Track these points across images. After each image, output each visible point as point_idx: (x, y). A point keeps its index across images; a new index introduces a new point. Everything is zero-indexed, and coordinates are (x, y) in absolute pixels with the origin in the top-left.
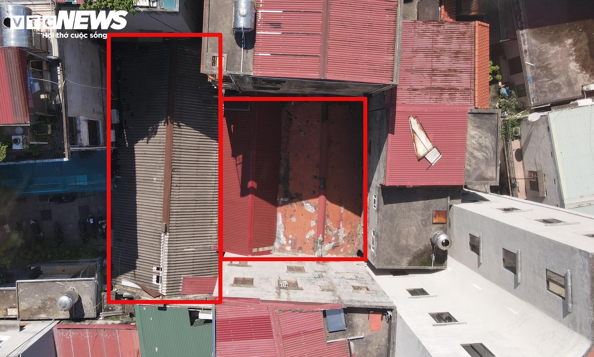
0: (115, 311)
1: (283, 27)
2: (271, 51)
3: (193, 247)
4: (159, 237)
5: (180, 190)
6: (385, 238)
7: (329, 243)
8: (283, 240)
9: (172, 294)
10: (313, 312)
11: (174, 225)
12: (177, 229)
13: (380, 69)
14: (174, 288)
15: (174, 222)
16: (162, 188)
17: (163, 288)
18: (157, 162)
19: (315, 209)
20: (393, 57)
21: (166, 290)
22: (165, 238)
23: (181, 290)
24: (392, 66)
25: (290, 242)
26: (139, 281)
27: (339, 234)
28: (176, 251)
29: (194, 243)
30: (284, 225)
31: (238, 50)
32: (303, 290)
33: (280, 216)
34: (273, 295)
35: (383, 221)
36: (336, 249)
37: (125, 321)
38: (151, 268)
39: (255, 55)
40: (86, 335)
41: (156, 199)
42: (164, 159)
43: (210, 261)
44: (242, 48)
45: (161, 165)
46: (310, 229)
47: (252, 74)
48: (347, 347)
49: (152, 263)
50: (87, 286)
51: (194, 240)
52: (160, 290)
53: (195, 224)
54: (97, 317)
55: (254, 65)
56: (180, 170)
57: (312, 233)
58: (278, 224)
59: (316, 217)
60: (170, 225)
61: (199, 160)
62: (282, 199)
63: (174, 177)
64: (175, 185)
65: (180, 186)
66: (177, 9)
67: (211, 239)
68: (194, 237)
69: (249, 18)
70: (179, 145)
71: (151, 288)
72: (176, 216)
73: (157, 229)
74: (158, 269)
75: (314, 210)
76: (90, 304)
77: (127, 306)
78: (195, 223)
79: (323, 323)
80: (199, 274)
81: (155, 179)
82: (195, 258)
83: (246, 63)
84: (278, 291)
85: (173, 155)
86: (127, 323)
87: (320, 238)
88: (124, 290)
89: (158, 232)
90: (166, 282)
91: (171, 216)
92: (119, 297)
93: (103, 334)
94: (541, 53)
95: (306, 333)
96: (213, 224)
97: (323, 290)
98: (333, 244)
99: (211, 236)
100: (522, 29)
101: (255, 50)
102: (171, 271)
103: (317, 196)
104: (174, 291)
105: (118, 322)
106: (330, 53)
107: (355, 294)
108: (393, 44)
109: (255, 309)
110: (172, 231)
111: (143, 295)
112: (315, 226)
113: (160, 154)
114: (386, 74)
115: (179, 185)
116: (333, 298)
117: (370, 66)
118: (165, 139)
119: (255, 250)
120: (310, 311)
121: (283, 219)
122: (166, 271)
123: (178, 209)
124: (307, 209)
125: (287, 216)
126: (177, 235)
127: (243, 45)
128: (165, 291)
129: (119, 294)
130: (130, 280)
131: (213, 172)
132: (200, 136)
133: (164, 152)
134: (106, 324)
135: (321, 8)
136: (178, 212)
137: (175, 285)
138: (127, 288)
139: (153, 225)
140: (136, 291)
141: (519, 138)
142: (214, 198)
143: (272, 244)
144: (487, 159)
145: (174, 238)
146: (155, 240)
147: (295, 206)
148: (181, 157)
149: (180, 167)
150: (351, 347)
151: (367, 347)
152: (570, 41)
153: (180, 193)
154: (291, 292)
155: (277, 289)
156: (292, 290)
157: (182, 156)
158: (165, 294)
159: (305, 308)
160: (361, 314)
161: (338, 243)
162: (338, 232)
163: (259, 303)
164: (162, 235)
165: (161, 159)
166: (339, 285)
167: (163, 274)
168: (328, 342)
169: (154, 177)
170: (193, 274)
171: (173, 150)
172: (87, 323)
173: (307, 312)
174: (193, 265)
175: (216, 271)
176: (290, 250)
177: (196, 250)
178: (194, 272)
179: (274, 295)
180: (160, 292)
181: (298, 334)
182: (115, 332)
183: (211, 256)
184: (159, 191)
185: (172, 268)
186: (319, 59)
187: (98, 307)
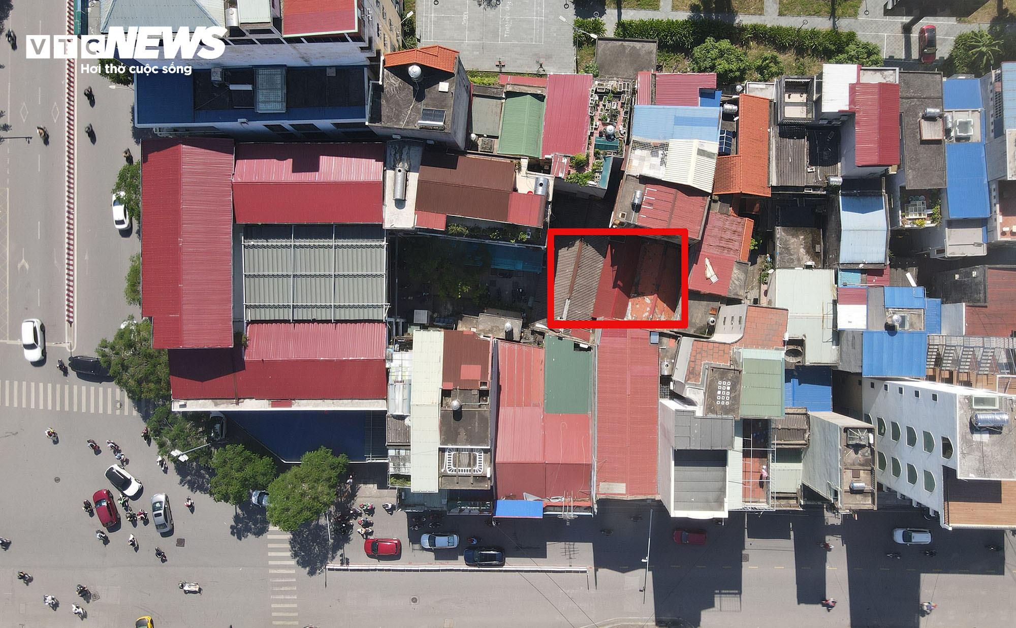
2: (647, 215)
4: (565, 302)
12: (575, 299)
16: (571, 276)
19: (651, 301)
26: (548, 324)
30: (632, 309)
33: (630, 304)
39: (638, 215)
42: (575, 260)
45: (573, 263)
47: (636, 224)
50: (517, 323)
54: (520, 342)
55: (637, 219)
57: (647, 314)
58: (628, 308)
60: (572, 296)
62: (633, 295)
63: (578, 271)
64: (579, 275)
70: (584, 255)
73: (563, 296)
76: (517, 333)
83: (634, 218)
85: (580, 259)
88: (538, 328)
89: (565, 298)
91: (573, 291)
92: (534, 332)
94: (786, 241)
100: (778, 226)
101: (640, 213)
103: (653, 295)
106: (672, 221)
118: (578, 250)
121: (631, 306)
124: (646, 301)
125: (635, 304)
127: (634, 211)
129: (534, 330)
130: (543, 323)
132: (596, 253)
133: (575, 257)
141: (766, 283)
144: (740, 286)
147: (640, 299)
148: (584, 261)
152: (802, 237)
164: (567, 301)
165: (573, 260)
171: (581, 256)
172: (514, 343)
187: (521, 336)
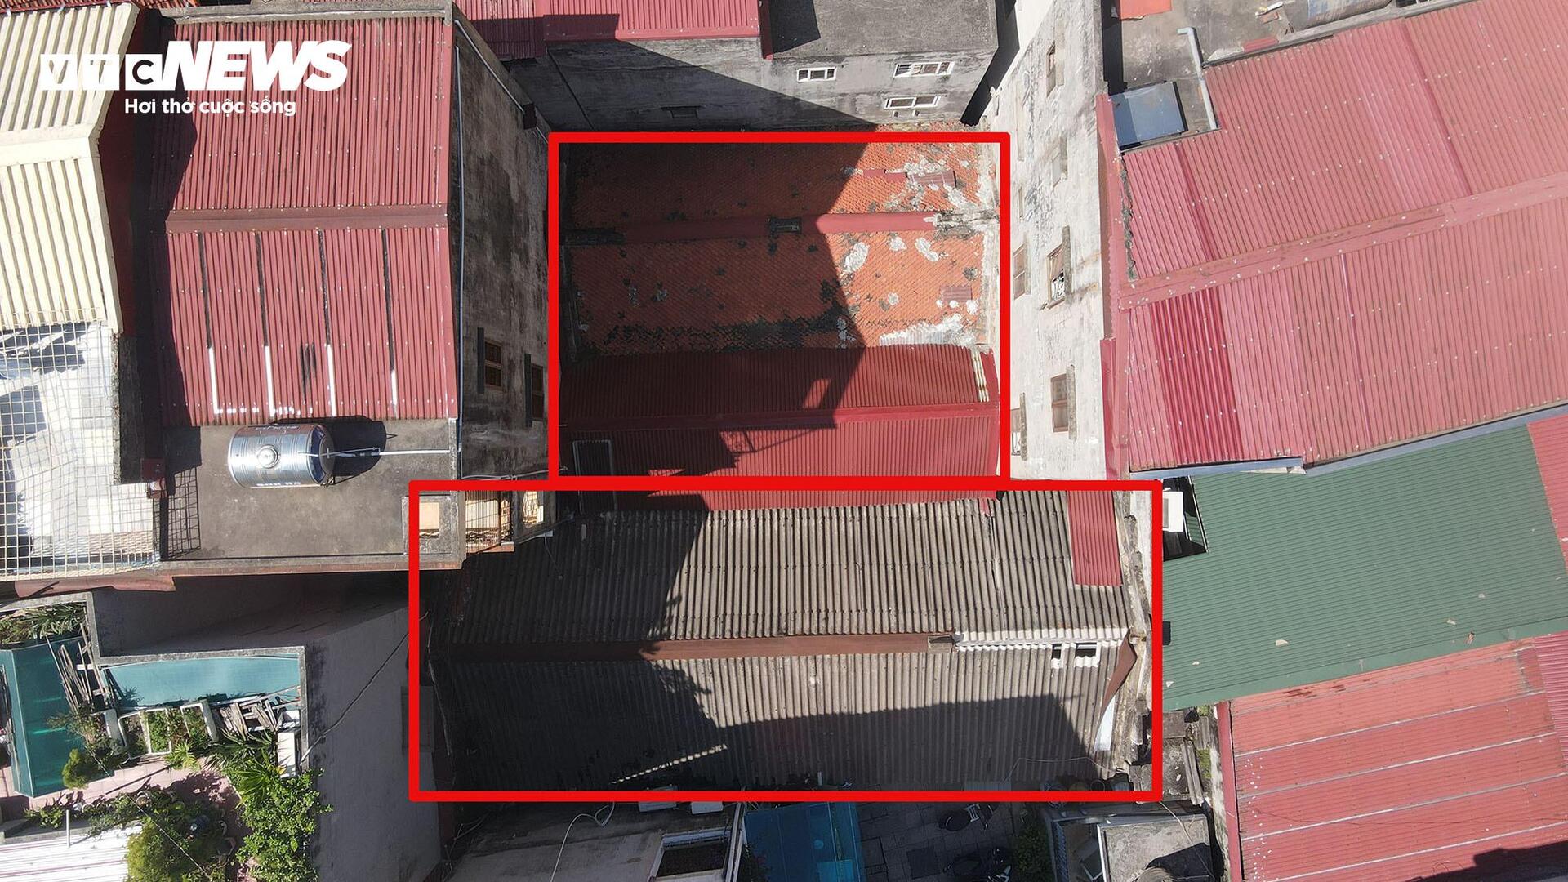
0: (1185, 763)
1: (311, 341)
2: (381, 370)
3: (989, 563)
4: (970, 659)
5: (838, 609)
6: (912, 33)
7: (947, 196)
8: (952, 323)
9: (1122, 611)
10: (1126, 179)
11: (932, 619)
12: (944, 610)
13: (411, 55)
14: (1105, 606)
15: (925, 619)
16: (835, 659)
17: (1109, 636)
18: (765, 678)
19: (857, 241)
20: (374, 22)
21: (1112, 627)
22: (969, 642)
23: (1110, 588)
24: (399, 23)
25: (953, 304)
26: (1095, 704)
27: (922, 175)
28: (1003, 609)
29: (978, 562)
30: (911, 323)
31: (389, 466)
32: (1068, 228)
33: (889, 338)
34: (1089, 308)
35: (863, 41)
36: (962, 179)
37: (1208, 735)
38: (1057, 672)
39: (397, 417)
40: (1258, 842)
41: (867, 674)
42: (755, 660)
43: (1026, 516)
44: (381, 454)
45: (772, 665)
46: (912, 251)
47: (454, 420)
48: (1226, 70)
49: (1041, 671)
50: (1120, 846)
51: (970, 562)
52: (1113, 644)
53: (928, 562)
54: (1206, 811)
55: (427, 416)
56: (784, 613)
57: (923, 245)
58: (911, 342)
59: (878, 238)
60: (933, 629)
61: (753, 564)
62: (842, 336)
63: (802, 628)
64: (823, 624)
65: (827, 611)
66: (298, 652)
67: (965, 516)
68: (963, 562)
69: (283, 439)
70: (716, 621)
71: (1111, 670)
72: (909, 615)
73: (948, 665)
74: (1056, 654)
75: (861, 244)
76: (1169, 834)
77: (1167, 733)
78: (924, 564)
79: (1157, 147)
80: (1063, 542)
81: (812, 681)
82: (1020, 557)
83: (424, 439)
84: (1077, 296)
85: (743, 635)
86: (1215, 730)
87: (934, 220)
88: (1125, 743)
89: (955, 660)
90: (1092, 631)
91: (909, 630)
92: (1147, 755)
93: (1251, 795)
95: (1192, 193)
96: (924, 514)
97: (1065, 169)
98: (948, 188)
99: (957, 518)
101: (384, 416)
102: (1059, 618)
103: (822, 238)
104: (1113, 606)
105: (1213, 754)
106: (372, 198)
107: (1067, 76)
108: (337, 25)
109: (1132, 349)
110: (949, 622)
111: (1133, 692)
112: (904, 239)
113: (744, 670)
114: (424, 39)
115: (823, 614)
116: (1084, 130)
117: (404, 84)
118: (701, 660)
119: (984, 395)
120: (1126, 187)
121: (896, 329)
122: (1061, 631)
123: (889, 611)
124: (861, 264)
125: (884, 317)
126: (960, 610)
127: (373, 454)
128: (1116, 630)
129: (1135, 757)
130: (1095, 726)
131: (786, 525)
132: (689, 566)
133: (735, 662)
134: (1223, 785)
135: (246, 234)
136: (897, 611)
137: (1097, 605)
138: (1118, 736)
139: (938, 677)
140: (1123, 709)
142: (853, 517)
143: (966, 352)
145: (968, 616)
146: (978, 670)
147: (854, 298)
148: (748, 614)
149: (776, 613)
150: (1223, 56)
151: (1220, 16)
153: (846, 609)
154: (1076, 257)
155: (1073, 301)
156: (1073, 256)
157: (744, 612)
158: (1124, 631)
159: (1117, 200)
160: (1124, 44)
161: (946, 175)
162: (916, 176)
163: (1114, 342)
164: (963, 650)
165: (756, 668)
166: (1048, 133)
167: (1068, 638)
168: (1213, 126)
169: (808, 683)
170: (1062, 557)
171: (728, 635)
172: (1223, 840)
173: (1129, 196)
174: (1039, 559)
175: (1052, 498)
176: (974, 302)
177: (998, 555)
178: (1058, 556)
179: (1088, 302)
180: (1120, 644)
181: (1199, 215)
182: (1244, 759)
183: (1010, 513)
184: (843, 665)
185: (1051, 615)
186: (392, 231)
187: (1177, 811)
